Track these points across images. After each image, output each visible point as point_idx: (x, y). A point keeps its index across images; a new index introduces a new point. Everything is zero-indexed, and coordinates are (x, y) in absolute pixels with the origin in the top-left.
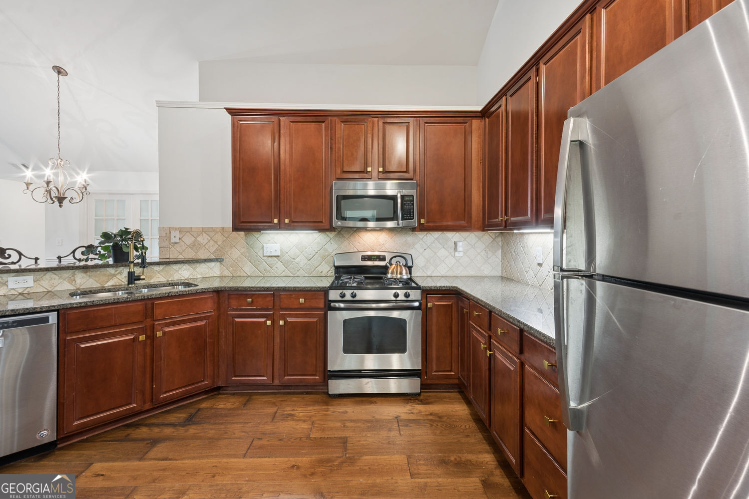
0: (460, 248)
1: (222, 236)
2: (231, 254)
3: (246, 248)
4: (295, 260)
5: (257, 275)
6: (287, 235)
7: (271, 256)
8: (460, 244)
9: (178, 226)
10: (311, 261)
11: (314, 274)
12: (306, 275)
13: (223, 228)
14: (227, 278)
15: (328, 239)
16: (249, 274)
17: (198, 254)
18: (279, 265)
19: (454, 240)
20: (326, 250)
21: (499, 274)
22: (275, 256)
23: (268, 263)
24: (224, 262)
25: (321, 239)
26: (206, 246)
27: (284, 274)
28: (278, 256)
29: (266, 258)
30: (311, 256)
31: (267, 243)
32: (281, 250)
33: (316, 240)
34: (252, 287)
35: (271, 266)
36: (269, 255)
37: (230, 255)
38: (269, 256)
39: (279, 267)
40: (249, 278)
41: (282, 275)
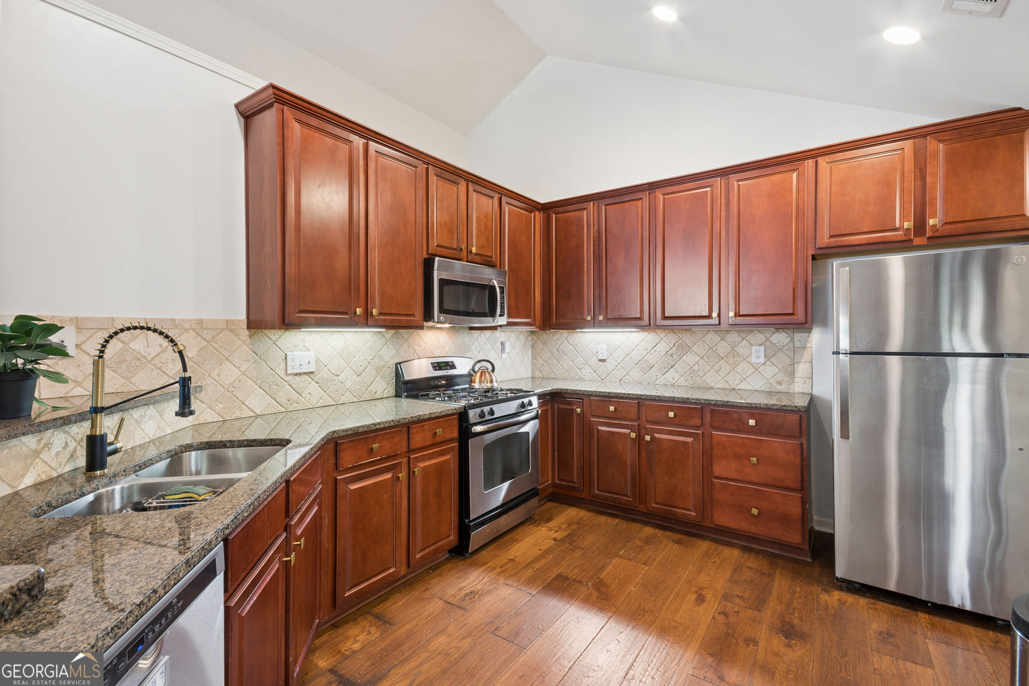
0: (507, 349)
1: (199, 338)
2: (219, 375)
3: (252, 361)
4: (339, 378)
5: (275, 411)
6: (326, 336)
7: (300, 374)
8: (507, 344)
9: (74, 315)
10: (361, 376)
11: (366, 397)
12: (355, 400)
13: (201, 322)
14: (210, 426)
15: (383, 341)
16: (258, 412)
17: (133, 380)
18: (313, 388)
19: (501, 339)
20: (381, 358)
21: (530, 376)
22: (306, 373)
23: (294, 386)
24: (203, 393)
25: (375, 342)
26: (156, 361)
27: (321, 403)
28: (313, 373)
29: (291, 377)
30: (362, 368)
31: (292, 351)
32: (317, 361)
33: (369, 343)
34: (378, 424)
35: (300, 391)
36: (296, 372)
37: (216, 377)
38: (296, 374)
39: (313, 393)
40: (259, 419)
41: (318, 405)
